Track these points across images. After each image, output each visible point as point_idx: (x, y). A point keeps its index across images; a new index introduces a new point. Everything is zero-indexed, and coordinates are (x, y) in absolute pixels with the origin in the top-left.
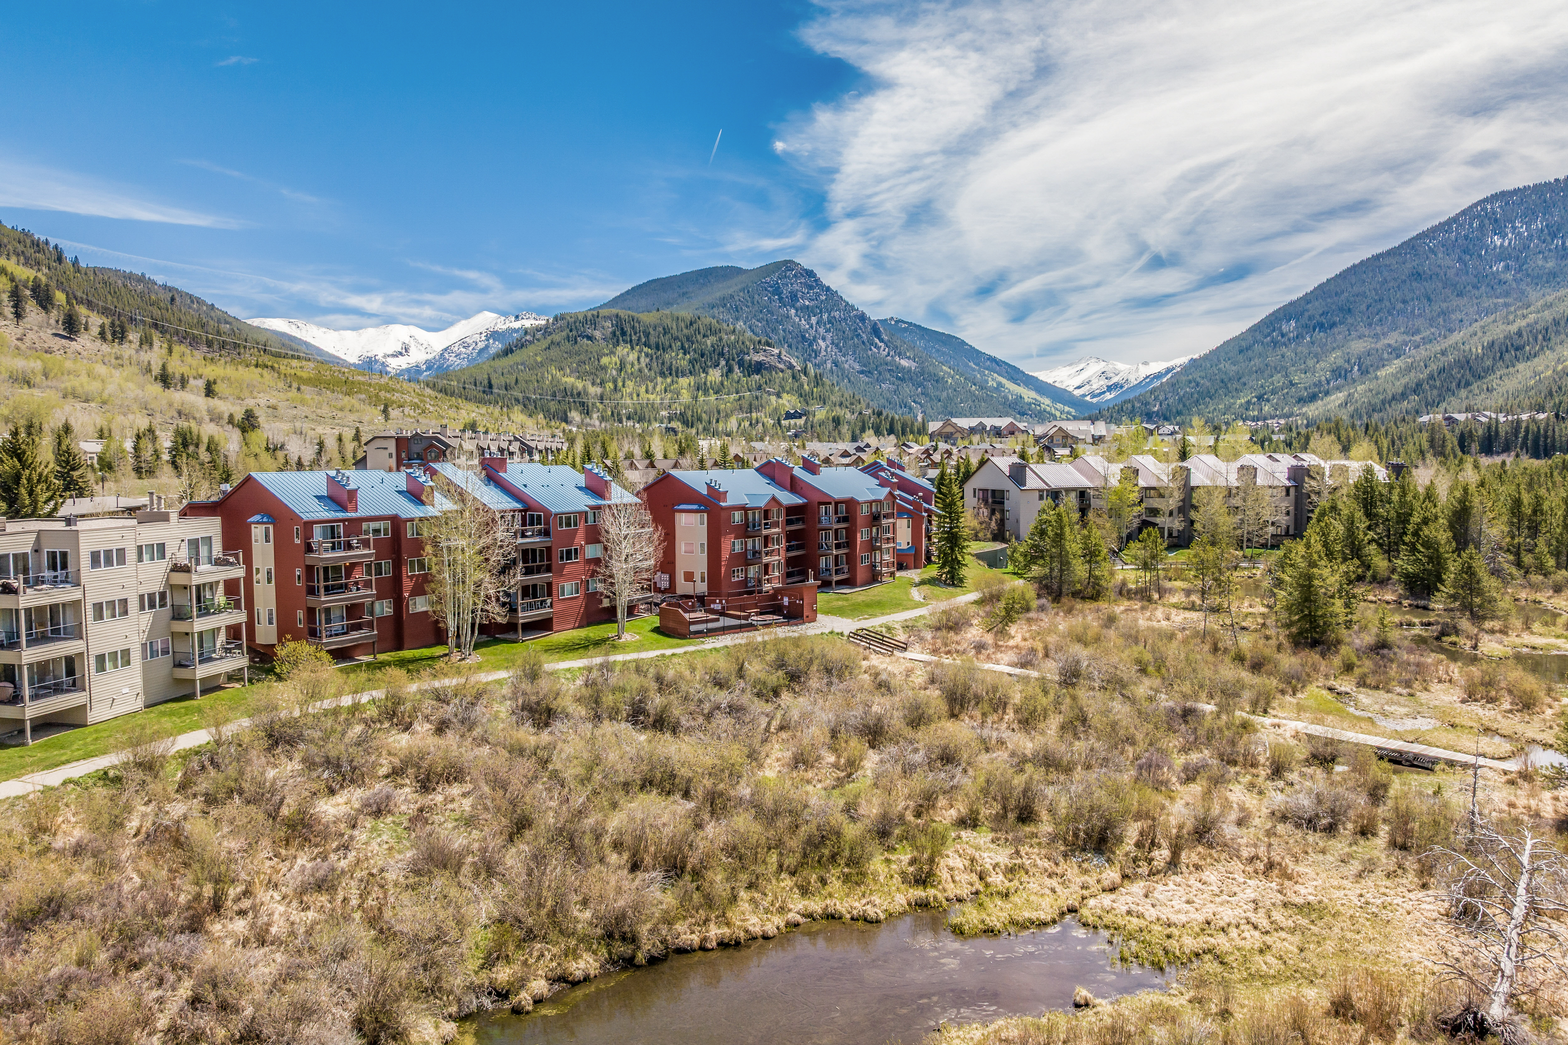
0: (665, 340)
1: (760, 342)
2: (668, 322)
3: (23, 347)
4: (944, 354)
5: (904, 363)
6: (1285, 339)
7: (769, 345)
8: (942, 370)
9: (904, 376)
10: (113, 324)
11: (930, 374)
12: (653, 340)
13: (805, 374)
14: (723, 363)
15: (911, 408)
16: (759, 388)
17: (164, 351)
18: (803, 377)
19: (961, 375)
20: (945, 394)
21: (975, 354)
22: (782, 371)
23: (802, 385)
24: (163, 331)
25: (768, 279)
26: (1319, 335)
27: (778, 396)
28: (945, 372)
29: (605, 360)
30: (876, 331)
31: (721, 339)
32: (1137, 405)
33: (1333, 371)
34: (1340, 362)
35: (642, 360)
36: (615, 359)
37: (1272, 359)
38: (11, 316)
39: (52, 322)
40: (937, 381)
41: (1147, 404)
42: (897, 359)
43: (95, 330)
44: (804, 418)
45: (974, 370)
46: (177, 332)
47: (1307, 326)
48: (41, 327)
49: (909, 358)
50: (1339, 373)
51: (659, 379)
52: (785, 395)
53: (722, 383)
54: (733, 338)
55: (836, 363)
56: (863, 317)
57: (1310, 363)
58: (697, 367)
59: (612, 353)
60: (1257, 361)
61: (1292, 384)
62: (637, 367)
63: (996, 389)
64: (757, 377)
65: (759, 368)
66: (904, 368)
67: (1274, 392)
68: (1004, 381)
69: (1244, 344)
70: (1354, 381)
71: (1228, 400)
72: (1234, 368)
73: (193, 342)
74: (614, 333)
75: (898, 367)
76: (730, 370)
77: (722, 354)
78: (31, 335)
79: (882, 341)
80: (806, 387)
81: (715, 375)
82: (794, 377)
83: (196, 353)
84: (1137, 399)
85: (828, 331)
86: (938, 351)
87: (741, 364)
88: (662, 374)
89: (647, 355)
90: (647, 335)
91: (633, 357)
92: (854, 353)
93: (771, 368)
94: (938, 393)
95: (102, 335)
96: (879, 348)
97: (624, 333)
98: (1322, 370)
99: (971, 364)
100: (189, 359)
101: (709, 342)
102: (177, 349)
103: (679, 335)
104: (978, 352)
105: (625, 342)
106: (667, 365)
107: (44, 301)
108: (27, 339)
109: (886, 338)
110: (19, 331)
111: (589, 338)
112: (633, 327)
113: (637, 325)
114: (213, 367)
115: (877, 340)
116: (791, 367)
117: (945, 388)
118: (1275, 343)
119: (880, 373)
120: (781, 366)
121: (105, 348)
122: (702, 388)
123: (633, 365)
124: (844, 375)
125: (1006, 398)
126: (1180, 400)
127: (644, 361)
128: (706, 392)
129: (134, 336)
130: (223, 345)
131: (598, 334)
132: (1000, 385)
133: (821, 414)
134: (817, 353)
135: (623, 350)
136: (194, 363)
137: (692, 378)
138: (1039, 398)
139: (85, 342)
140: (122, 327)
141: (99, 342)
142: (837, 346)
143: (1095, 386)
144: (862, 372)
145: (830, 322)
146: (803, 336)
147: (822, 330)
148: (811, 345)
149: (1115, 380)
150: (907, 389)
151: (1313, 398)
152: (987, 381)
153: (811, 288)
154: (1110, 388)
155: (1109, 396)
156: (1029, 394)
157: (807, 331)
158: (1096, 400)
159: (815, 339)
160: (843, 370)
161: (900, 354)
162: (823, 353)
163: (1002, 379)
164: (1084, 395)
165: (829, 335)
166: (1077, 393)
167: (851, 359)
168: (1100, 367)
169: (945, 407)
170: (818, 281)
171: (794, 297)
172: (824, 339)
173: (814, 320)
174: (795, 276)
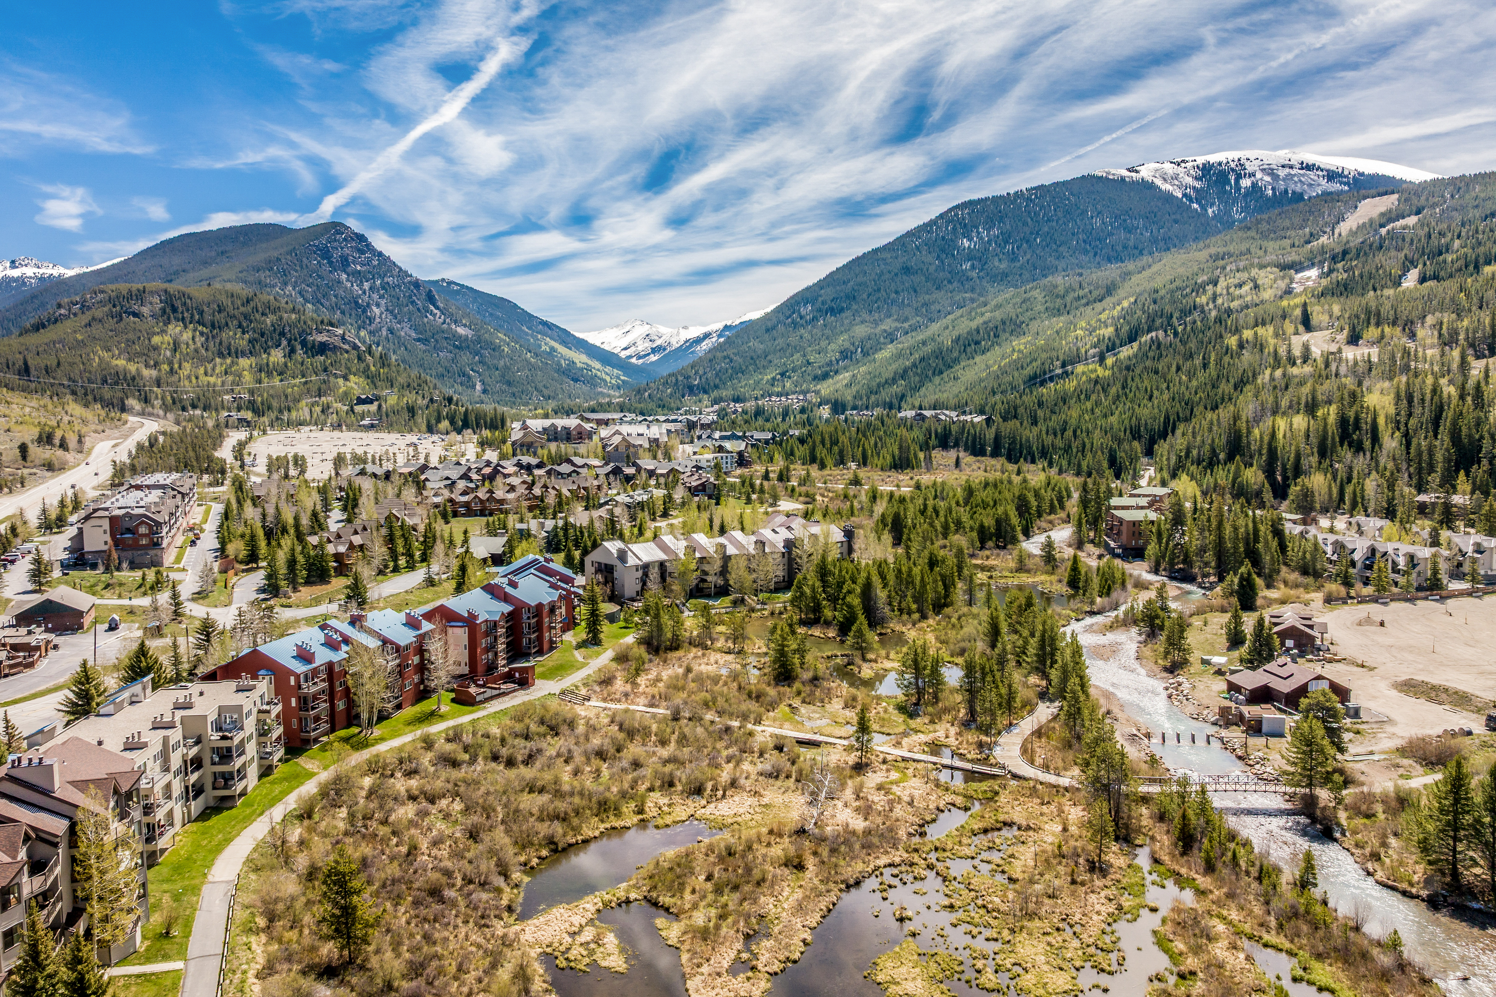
0: (220, 318)
1: (322, 322)
2: (222, 298)
4: (498, 318)
5: (461, 331)
6: (803, 321)
7: (332, 325)
8: (498, 337)
9: (461, 345)
11: (486, 342)
12: (207, 318)
13: (370, 354)
14: (285, 343)
15: (469, 377)
16: (325, 370)
18: (368, 357)
19: (516, 342)
20: (502, 363)
21: (528, 318)
22: (347, 352)
23: (368, 366)
25: (317, 242)
26: (830, 319)
27: (346, 378)
28: (501, 340)
29: (156, 339)
30: (431, 299)
31: (280, 318)
33: (841, 352)
34: (847, 344)
35: (197, 339)
36: (168, 338)
37: (793, 339)
40: (494, 349)
42: (454, 327)
44: (376, 403)
45: (527, 334)
47: (820, 310)
49: (465, 326)
50: (846, 354)
51: (218, 360)
52: (352, 378)
53: (285, 365)
54: (293, 316)
55: (391, 331)
56: (416, 283)
57: (823, 344)
58: (257, 347)
59: (163, 332)
60: (780, 341)
61: (809, 363)
62: (192, 347)
63: (549, 353)
64: (322, 358)
65: (323, 349)
66: (460, 337)
67: (794, 370)
68: (556, 345)
69: (769, 324)
70: (858, 362)
71: (757, 377)
72: (761, 346)
74: (163, 310)
75: (456, 336)
76: (293, 351)
77: (282, 334)
79: (437, 308)
80: (373, 369)
81: (277, 356)
82: (359, 358)
84: (680, 372)
85: (382, 297)
86: (491, 315)
87: (304, 344)
88: (221, 355)
89: (202, 334)
90: (201, 313)
91: (186, 336)
92: (410, 320)
93: (335, 349)
94: (495, 362)
96: (435, 315)
97: (174, 310)
98: (832, 351)
99: (525, 328)
101: (268, 321)
103: (236, 312)
104: (531, 316)
105: (177, 319)
106: (225, 344)
109: (440, 304)
111: (136, 315)
112: (185, 304)
113: (188, 301)
115: (432, 307)
116: (355, 347)
117: (501, 357)
118: (795, 325)
119: (437, 341)
120: (346, 347)
122: (264, 369)
123: (187, 345)
124: (401, 343)
125: (559, 364)
127: (199, 340)
128: (269, 374)
131: (145, 310)
132: (553, 349)
133: (392, 399)
134: (371, 320)
135: (175, 328)
137: (253, 359)
138: (590, 362)
142: (392, 312)
143: (640, 348)
144: (419, 340)
145: (383, 288)
146: (356, 303)
147: (375, 296)
148: (364, 311)
149: (658, 342)
150: (465, 358)
151: (825, 376)
152: (540, 346)
153: (362, 252)
154: (654, 351)
155: (653, 358)
156: (580, 359)
157: (359, 296)
158: (641, 361)
159: (368, 305)
160: (399, 337)
161: (456, 322)
162: (378, 320)
163: (553, 343)
164: (631, 357)
165: (383, 302)
166: (623, 354)
167: (406, 326)
168: (645, 329)
169: (503, 376)
170: (369, 245)
171: (345, 262)
172: (378, 305)
173: (366, 286)
174: (345, 239)
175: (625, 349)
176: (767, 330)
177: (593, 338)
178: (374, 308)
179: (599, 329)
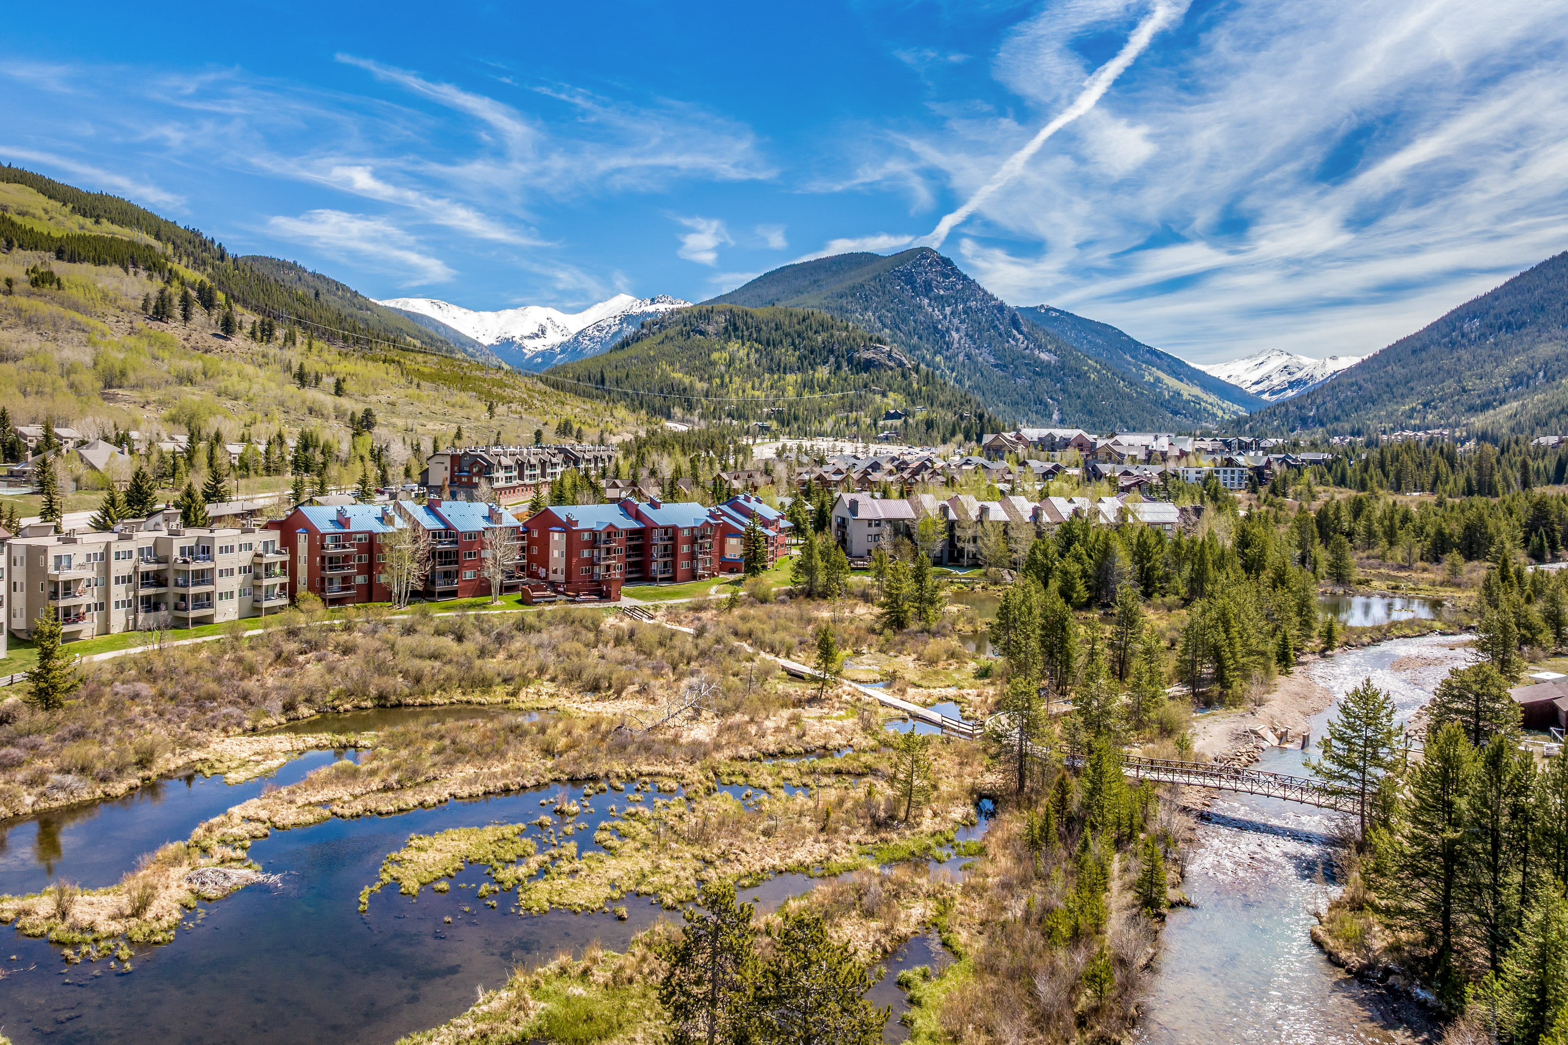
0: (776, 336)
1: (871, 339)
2: (781, 317)
3: (188, 346)
4: (1096, 345)
5: (1044, 356)
6: (1465, 341)
7: (879, 341)
8: (1087, 364)
9: (1041, 371)
10: (263, 323)
11: (1071, 369)
12: (764, 336)
13: (917, 372)
14: (832, 359)
15: (1046, 405)
16: (865, 386)
17: (305, 347)
18: (914, 375)
19: (1109, 370)
20: (1085, 390)
21: (1133, 346)
22: (891, 369)
23: (910, 384)
24: (306, 328)
25: (902, 268)
27: (884, 395)
28: (1090, 367)
29: (715, 356)
30: (1015, 323)
31: (832, 336)
32: (1292, 408)
33: (1513, 377)
34: (1523, 367)
35: (752, 356)
36: (725, 355)
37: (1447, 362)
38: (180, 318)
39: (213, 322)
40: (1078, 377)
41: (1300, 408)
42: (1037, 352)
43: (248, 328)
44: (903, 419)
45: (1129, 363)
46: (317, 329)
48: (203, 327)
49: (1050, 351)
50: (1520, 380)
51: (767, 375)
52: (891, 394)
53: (828, 381)
54: (844, 334)
55: (968, 356)
56: (1001, 308)
57: (1488, 367)
58: (806, 363)
59: (723, 348)
60: (1429, 364)
61: (1464, 390)
62: (746, 363)
63: (1152, 384)
64: (865, 375)
65: (868, 365)
66: (1043, 362)
67: (1442, 399)
68: (1163, 376)
69: (1418, 345)
70: (1536, 388)
71: (1391, 407)
72: (1403, 371)
73: (330, 338)
74: (726, 328)
75: (1037, 361)
76: (839, 367)
77: (831, 351)
78: (195, 335)
79: (1021, 333)
80: (915, 386)
81: (823, 373)
82: (904, 376)
83: (332, 348)
84: (1292, 402)
85: (962, 322)
86: (1089, 342)
87: (850, 361)
88: (771, 371)
89: (757, 351)
90: (759, 330)
91: (742, 353)
92: (990, 345)
93: (880, 365)
94: (1078, 389)
95: (253, 334)
96: (1017, 340)
97: (736, 329)
98: (1500, 376)
99: (1128, 357)
100: (326, 355)
101: (820, 339)
102: (316, 344)
103: (791, 330)
104: (1137, 344)
105: (737, 337)
106: (776, 360)
107: (208, 303)
108: (192, 339)
109: (1025, 329)
110: (186, 332)
111: (702, 333)
112: (746, 323)
113: (750, 320)
114: (346, 363)
115: (1015, 332)
116: (901, 364)
117: (1086, 384)
119: (1016, 367)
120: (892, 364)
121: (255, 346)
122: (808, 385)
123: (741, 361)
124: (975, 369)
125: (1160, 395)
126: (1340, 404)
127: (754, 356)
128: (812, 390)
129: (280, 333)
130: (357, 341)
131: (710, 329)
132: (1158, 380)
133: (921, 415)
134: (949, 345)
135: (734, 346)
136: (330, 359)
137: (799, 375)
138: (1201, 395)
139: (239, 342)
140: (270, 325)
141: (250, 341)
142: (971, 337)
143: (1275, 382)
144: (996, 366)
145: (965, 312)
146: (935, 328)
147: (956, 321)
148: (943, 337)
149: (1298, 375)
150: (1044, 384)
151: (1486, 406)
152: (1143, 377)
153: (947, 276)
154: (1291, 385)
155: (1290, 393)
156: (1188, 391)
157: (940, 321)
158: (1275, 397)
159: (948, 330)
160: (976, 363)
161: (1040, 347)
162: (956, 345)
163: (1160, 374)
164: (1263, 392)
165: (964, 326)
166: (1254, 390)
167: (985, 351)
168: (1284, 360)
169: (1084, 405)
170: (954, 269)
171: (928, 287)
172: (958, 330)
173: (948, 310)
174: (930, 264)
175: (1257, 383)
176: (1414, 352)
177: (1218, 371)
178: (954, 333)
179: (1227, 361)
